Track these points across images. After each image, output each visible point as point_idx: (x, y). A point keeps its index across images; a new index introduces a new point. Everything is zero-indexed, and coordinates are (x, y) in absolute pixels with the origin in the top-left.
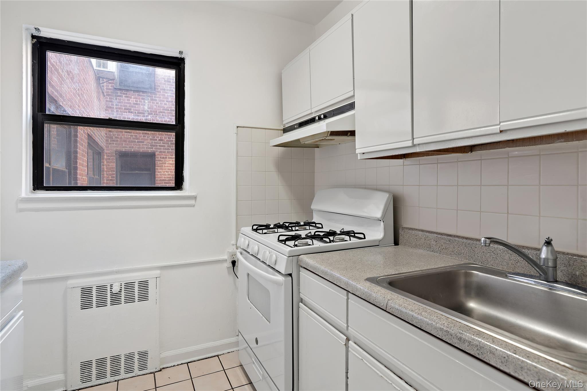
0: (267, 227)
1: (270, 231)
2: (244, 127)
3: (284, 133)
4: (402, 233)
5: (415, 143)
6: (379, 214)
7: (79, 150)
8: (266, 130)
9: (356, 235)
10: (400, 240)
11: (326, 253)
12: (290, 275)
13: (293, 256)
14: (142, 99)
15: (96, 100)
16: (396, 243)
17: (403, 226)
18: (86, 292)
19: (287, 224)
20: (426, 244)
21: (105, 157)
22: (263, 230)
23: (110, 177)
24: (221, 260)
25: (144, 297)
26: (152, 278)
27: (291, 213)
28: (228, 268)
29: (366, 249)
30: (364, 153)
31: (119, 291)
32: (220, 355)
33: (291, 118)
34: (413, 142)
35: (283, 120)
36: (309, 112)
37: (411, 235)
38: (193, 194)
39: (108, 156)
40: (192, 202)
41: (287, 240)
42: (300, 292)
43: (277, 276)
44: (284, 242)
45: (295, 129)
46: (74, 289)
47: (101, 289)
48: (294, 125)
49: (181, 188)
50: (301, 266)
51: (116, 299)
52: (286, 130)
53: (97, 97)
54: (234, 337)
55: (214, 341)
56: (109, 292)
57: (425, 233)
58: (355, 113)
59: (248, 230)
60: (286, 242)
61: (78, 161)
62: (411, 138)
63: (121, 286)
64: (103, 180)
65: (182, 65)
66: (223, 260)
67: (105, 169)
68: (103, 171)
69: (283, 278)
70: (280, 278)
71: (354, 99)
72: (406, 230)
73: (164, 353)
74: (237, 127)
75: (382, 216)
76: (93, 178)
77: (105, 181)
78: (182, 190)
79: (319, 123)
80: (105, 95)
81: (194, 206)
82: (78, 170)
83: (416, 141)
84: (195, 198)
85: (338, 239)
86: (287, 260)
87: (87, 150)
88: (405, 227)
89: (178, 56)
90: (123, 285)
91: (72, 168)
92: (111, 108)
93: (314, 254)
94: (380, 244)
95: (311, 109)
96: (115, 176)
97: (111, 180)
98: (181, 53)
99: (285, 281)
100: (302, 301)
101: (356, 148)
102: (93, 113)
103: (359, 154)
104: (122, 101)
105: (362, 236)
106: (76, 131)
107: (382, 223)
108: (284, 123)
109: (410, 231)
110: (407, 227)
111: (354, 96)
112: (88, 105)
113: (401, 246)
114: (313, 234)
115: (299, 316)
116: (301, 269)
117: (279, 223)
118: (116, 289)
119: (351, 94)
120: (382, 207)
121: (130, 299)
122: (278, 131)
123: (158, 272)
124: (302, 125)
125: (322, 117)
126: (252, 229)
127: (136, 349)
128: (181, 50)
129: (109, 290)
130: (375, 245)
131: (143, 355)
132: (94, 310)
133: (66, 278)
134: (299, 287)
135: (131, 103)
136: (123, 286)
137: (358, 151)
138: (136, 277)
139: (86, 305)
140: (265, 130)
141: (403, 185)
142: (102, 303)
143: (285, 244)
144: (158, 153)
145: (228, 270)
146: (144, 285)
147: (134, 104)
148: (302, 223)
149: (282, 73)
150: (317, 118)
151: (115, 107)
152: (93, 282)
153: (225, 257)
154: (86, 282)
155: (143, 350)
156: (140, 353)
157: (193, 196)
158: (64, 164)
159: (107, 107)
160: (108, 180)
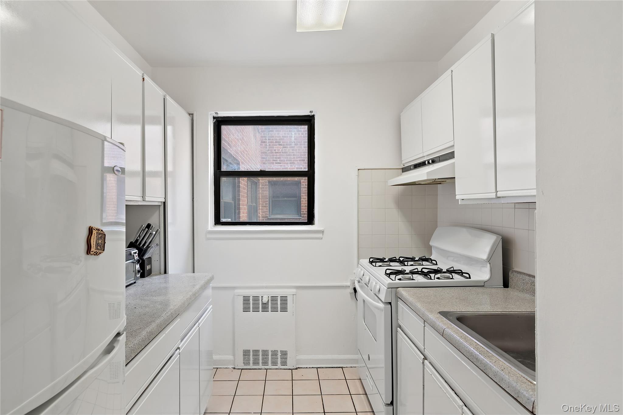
0: (382, 260)
1: (384, 265)
2: (364, 169)
3: (403, 172)
4: (512, 276)
5: (498, 196)
6: (485, 256)
7: (241, 184)
8: (386, 170)
9: (464, 274)
10: (510, 283)
11: (424, 288)
12: (390, 303)
13: (392, 288)
14: (290, 131)
15: (253, 139)
16: (506, 284)
17: (514, 270)
18: (246, 299)
19: (401, 259)
20: (532, 289)
21: (260, 186)
22: (377, 263)
23: (264, 203)
24: (344, 286)
25: (284, 309)
26: (290, 295)
27: (412, 248)
28: (351, 293)
29: (467, 288)
30: (463, 199)
31: (267, 302)
32: (344, 368)
33: (410, 158)
34: (496, 195)
35: (402, 160)
36: (421, 155)
37: (519, 279)
38: (321, 229)
39: (263, 185)
40: (320, 235)
41: (391, 273)
42: (398, 319)
43: (378, 303)
44: (388, 276)
45: (411, 169)
46: (239, 296)
47: (256, 298)
48: (410, 166)
49: (313, 223)
50: (398, 297)
51: (265, 307)
52: (405, 169)
53: (254, 136)
54: (356, 355)
55: (339, 355)
56: (260, 301)
57: (531, 278)
58: (454, 162)
59: (365, 262)
60: (390, 276)
61: (240, 194)
62: (494, 191)
63: (268, 298)
64: (259, 207)
65: (313, 120)
66: (346, 286)
67: (260, 197)
68: (259, 199)
69: (384, 306)
70: (381, 305)
71: (454, 149)
72: (515, 274)
73: (300, 356)
74: (358, 170)
75: (488, 258)
76: (252, 205)
77: (261, 208)
78: (313, 225)
79: (429, 167)
80: (260, 132)
81: (322, 238)
82: (240, 201)
83: (499, 194)
84: (322, 232)
85: (443, 277)
86: (387, 290)
87: (247, 184)
88: (514, 271)
89: (310, 114)
90: (270, 297)
91: (237, 200)
92: (264, 142)
93: (412, 288)
94: (485, 285)
95: (423, 153)
96: (268, 203)
97: (265, 206)
98: (311, 112)
99: (385, 308)
100: (400, 327)
101: (456, 194)
102: (251, 150)
103: (459, 200)
104: (273, 135)
105: (467, 276)
106: (239, 182)
107: (488, 265)
108: (403, 162)
109: (519, 275)
110: (517, 271)
111: (453, 146)
112: (247, 145)
113: (510, 289)
114: (420, 270)
115: (397, 340)
116: (399, 299)
117: (395, 257)
118: (265, 300)
119: (451, 144)
120: (488, 249)
121: (275, 310)
122: (398, 170)
123: (294, 291)
124: (417, 166)
125: (430, 162)
126: (369, 261)
127: (279, 348)
128: (311, 110)
129: (260, 300)
130: (481, 285)
131: (284, 354)
132: (251, 314)
133: (234, 288)
134: (398, 314)
135: (280, 137)
136: (270, 299)
137: (457, 197)
138: (279, 293)
139: (246, 309)
140: (384, 170)
141: (514, 228)
142: (256, 310)
143: (389, 277)
144: (303, 181)
145: (350, 295)
146: (284, 300)
147: (283, 136)
148: (417, 259)
149: (401, 116)
150: (427, 163)
151: (267, 141)
152: (251, 293)
153: (348, 284)
154: (247, 292)
155: (284, 349)
156: (282, 352)
157: (321, 230)
158: (231, 197)
159: (262, 142)
160: (263, 206)
